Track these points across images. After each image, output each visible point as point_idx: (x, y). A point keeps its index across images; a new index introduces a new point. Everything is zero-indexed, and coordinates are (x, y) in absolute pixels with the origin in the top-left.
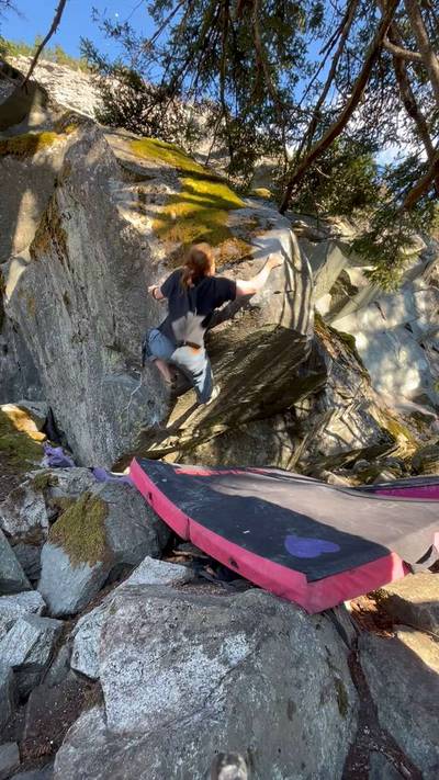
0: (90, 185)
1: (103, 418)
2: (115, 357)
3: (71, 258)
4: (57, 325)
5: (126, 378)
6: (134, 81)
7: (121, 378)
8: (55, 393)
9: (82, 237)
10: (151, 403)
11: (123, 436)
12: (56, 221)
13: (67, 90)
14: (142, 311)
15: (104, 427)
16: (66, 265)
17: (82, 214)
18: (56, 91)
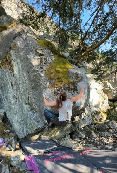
0: (23, 53)
1: (23, 122)
2: (28, 106)
3: (14, 74)
4: (8, 90)
5: (31, 113)
6: (32, 10)
7: (29, 112)
8: (6, 108)
9: (19, 69)
10: (38, 122)
11: (29, 129)
12: (10, 61)
13: (7, 3)
14: (39, 97)
15: (23, 125)
16: (12, 75)
17: (19, 61)
18: (4, 3)
